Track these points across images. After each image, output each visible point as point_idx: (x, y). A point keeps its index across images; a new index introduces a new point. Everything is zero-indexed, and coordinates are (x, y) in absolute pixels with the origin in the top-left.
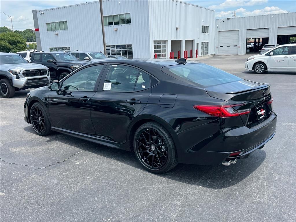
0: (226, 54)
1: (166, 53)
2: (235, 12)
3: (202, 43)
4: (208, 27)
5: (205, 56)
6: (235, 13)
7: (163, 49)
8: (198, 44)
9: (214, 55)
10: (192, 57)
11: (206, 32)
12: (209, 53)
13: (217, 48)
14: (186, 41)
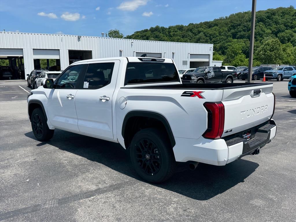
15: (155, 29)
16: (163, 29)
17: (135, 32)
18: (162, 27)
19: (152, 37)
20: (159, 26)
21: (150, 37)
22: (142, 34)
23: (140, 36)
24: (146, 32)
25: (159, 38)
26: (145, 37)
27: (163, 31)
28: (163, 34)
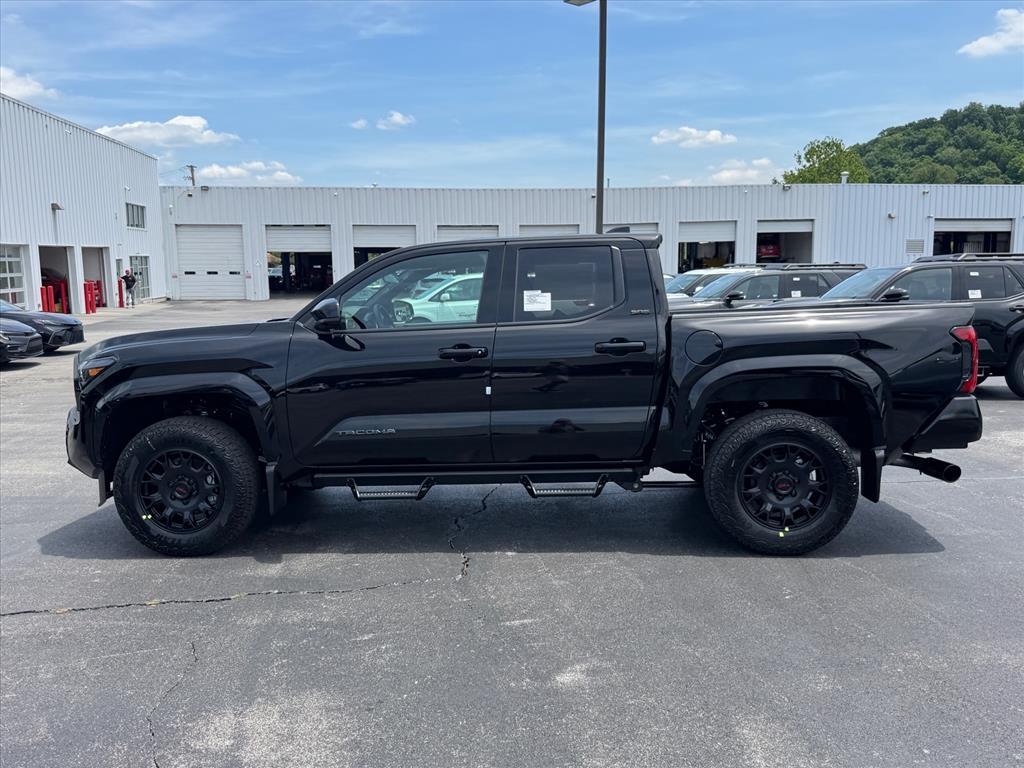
0: (209, 295)
1: (25, 289)
2: (192, 167)
3: (131, 258)
4: (143, 208)
5: (142, 303)
6: (192, 171)
7: (13, 275)
8: (119, 262)
9: (168, 299)
10: (105, 305)
11: (137, 226)
12: (155, 294)
13: (176, 277)
14: (84, 249)
15: (965, 116)
16: (998, 114)
17: (882, 133)
18: (992, 107)
19: (950, 145)
20: (980, 105)
21: (940, 145)
22: (909, 135)
23: (901, 145)
24: (927, 128)
25: (978, 149)
26: (924, 146)
27: (994, 119)
28: (996, 130)
